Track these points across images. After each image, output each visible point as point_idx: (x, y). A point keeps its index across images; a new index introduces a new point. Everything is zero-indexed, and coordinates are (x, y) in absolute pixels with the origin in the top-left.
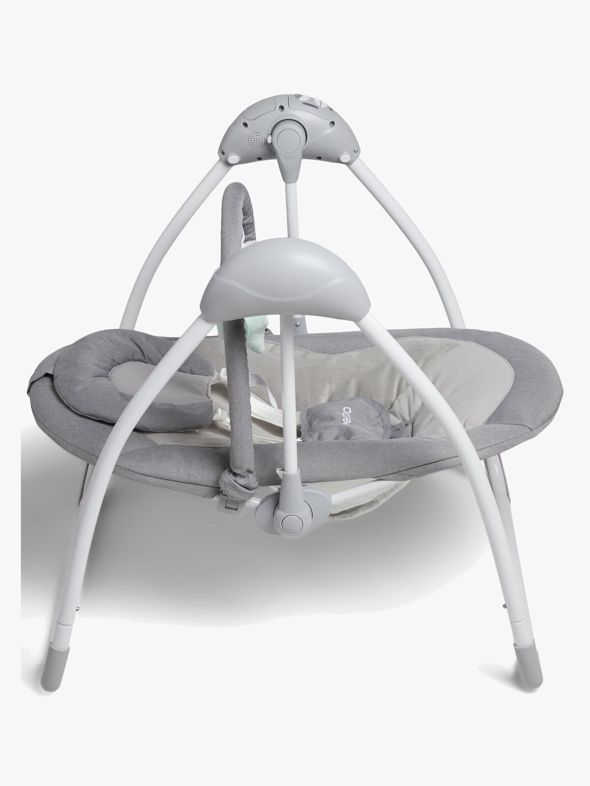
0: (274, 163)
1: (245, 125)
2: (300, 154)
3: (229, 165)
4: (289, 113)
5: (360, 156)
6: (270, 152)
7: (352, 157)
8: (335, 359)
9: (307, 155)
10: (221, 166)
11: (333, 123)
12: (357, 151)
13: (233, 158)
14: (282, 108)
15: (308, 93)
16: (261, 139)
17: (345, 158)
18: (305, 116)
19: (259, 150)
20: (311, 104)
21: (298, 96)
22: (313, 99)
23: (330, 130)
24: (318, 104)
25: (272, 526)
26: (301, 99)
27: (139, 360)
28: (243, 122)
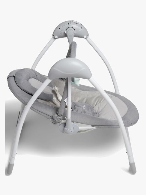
0: (66, 38)
1: (59, 28)
2: (73, 36)
3: (55, 39)
4: (70, 25)
5: (89, 36)
6: (65, 35)
7: (87, 37)
8: (82, 92)
9: (75, 36)
10: (53, 39)
11: (82, 28)
12: (88, 35)
13: (56, 37)
14: (69, 24)
15: (75, 20)
16: (63, 32)
17: (85, 37)
18: (75, 26)
19: (63, 35)
20: (76, 23)
21: (73, 21)
22: (76, 22)
23: (81, 30)
24: (78, 23)
25: (64, 131)
26: (74, 22)
27: (36, 79)
28: (59, 27)
